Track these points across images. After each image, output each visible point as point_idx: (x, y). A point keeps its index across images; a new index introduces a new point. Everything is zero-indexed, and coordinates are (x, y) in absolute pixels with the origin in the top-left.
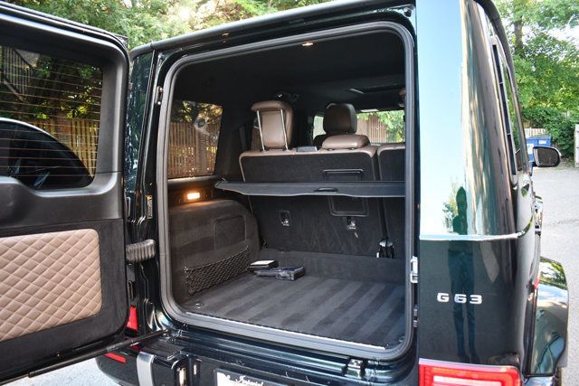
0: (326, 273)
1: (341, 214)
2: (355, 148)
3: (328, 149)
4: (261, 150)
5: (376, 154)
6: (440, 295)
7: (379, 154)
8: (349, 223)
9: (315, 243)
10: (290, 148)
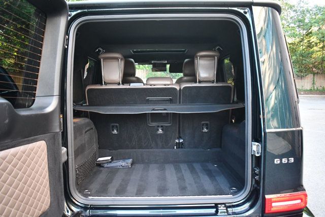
0: (146, 161)
1: (154, 124)
2: (168, 85)
3: (151, 85)
4: (102, 84)
5: (180, 89)
6: (276, 160)
7: (182, 88)
8: (158, 130)
9: (134, 143)
10: (123, 84)
